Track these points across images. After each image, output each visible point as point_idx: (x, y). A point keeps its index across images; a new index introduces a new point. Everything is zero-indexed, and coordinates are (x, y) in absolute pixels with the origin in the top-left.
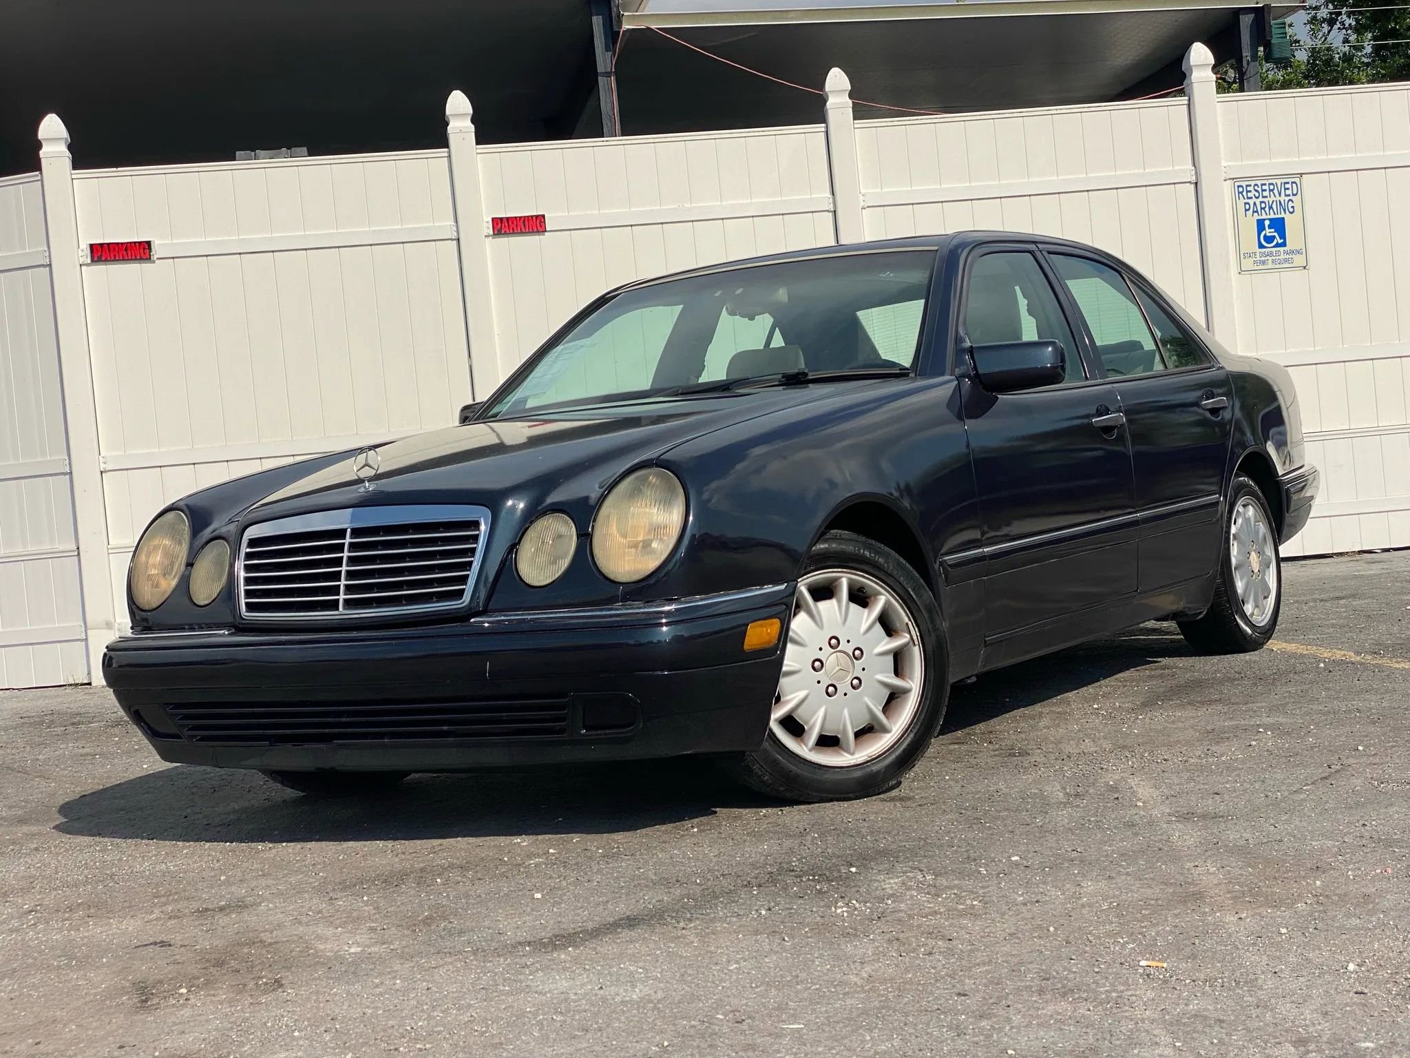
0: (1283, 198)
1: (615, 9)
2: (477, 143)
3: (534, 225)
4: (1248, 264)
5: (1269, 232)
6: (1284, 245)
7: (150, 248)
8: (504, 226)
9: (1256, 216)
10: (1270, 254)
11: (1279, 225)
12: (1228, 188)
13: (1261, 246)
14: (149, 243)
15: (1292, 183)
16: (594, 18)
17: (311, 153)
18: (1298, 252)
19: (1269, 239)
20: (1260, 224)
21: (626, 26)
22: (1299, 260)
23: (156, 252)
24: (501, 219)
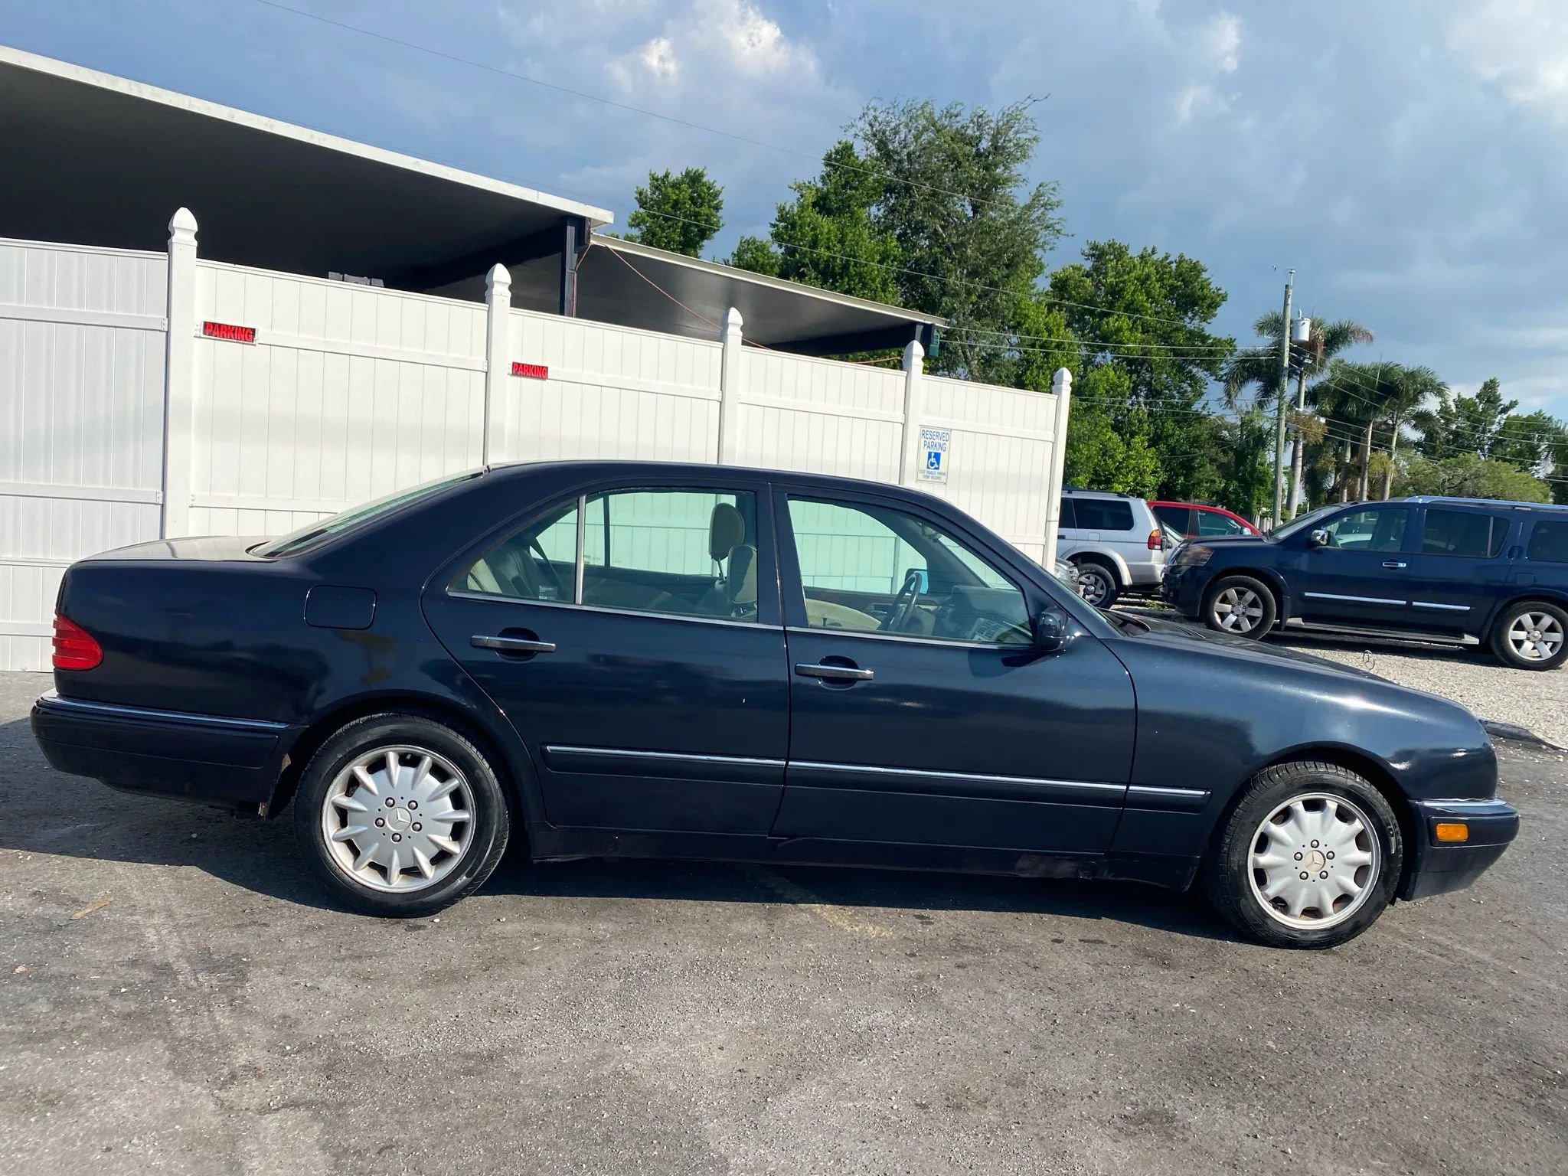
0: (942, 442)
1: (587, 229)
2: (512, 305)
3: (539, 372)
4: (921, 476)
5: (933, 460)
6: (937, 468)
7: (254, 334)
8: (520, 369)
9: (929, 450)
10: (931, 473)
11: (937, 456)
12: (918, 430)
13: (928, 468)
14: (254, 330)
15: (945, 434)
16: (569, 227)
17: (386, 286)
18: (944, 474)
19: (932, 464)
20: (930, 454)
21: (593, 242)
22: (943, 479)
23: (259, 337)
24: (519, 364)
